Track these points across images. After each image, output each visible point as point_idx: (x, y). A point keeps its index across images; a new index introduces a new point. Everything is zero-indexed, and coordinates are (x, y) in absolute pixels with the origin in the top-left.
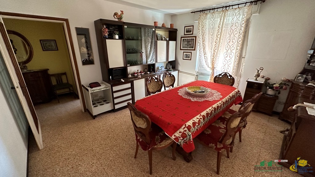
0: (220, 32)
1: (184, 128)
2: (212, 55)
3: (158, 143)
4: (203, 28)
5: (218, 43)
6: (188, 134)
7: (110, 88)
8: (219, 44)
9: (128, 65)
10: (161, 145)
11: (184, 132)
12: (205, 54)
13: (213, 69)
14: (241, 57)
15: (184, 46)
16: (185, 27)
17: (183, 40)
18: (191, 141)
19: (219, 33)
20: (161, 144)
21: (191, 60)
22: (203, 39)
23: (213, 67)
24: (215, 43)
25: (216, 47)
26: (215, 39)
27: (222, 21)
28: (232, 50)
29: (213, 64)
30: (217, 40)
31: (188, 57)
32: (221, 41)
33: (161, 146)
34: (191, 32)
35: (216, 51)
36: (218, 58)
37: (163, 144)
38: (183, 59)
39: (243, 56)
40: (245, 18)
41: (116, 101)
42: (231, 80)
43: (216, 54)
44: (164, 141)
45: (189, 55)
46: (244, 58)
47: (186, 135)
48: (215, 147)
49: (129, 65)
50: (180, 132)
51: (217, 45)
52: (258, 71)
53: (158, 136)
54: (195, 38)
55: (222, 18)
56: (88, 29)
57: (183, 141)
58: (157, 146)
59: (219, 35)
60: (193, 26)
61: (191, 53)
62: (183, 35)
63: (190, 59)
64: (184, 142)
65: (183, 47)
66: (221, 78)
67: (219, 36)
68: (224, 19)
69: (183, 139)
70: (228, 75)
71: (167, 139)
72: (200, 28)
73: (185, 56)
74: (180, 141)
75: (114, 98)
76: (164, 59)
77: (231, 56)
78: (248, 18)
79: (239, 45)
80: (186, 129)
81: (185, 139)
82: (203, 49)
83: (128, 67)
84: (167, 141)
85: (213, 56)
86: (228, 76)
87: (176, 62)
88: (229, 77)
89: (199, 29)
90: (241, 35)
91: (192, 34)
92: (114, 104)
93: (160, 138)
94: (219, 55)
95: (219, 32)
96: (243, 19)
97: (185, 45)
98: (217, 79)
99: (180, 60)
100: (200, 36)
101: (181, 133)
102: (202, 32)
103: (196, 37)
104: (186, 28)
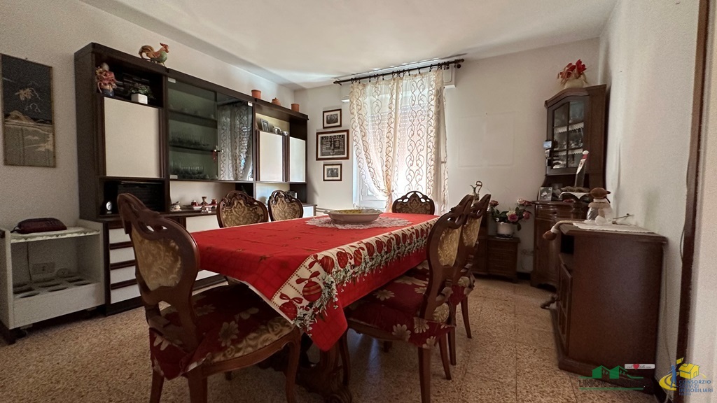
0: (394, 117)
1: (311, 265)
2: (385, 163)
3: (229, 344)
4: (360, 110)
5: (393, 140)
6: (324, 283)
7: (101, 233)
8: (395, 140)
9: (172, 177)
10: (239, 350)
11: (314, 279)
12: (369, 163)
13: (389, 193)
14: (438, 162)
15: (324, 151)
16: (324, 112)
17: (322, 138)
18: (336, 303)
19: (393, 120)
20: (240, 346)
21: (341, 180)
22: (361, 131)
23: (389, 190)
24: (386, 140)
25: (389, 146)
26: (386, 131)
27: (394, 96)
28: (419, 151)
29: (388, 182)
30: (389, 132)
31: (334, 175)
32: (398, 134)
33: (240, 354)
34: (336, 121)
35: (391, 154)
36: (396, 169)
37: (246, 347)
38: (324, 180)
39: (443, 160)
40: (434, 91)
41: (117, 276)
42: (426, 204)
43: (390, 160)
44: (253, 335)
45: (337, 169)
46: (445, 162)
47: (320, 287)
48: (409, 332)
49: (176, 177)
50: (299, 281)
51: (391, 142)
52: (475, 189)
53: (233, 323)
54: (345, 134)
55: (395, 91)
56: (50, 68)
57: (311, 311)
58: (224, 355)
59: (392, 123)
60: (340, 110)
61: (341, 165)
62: (320, 127)
63: (339, 178)
64: (315, 316)
65: (322, 154)
66: (407, 205)
67: (393, 125)
68: (397, 93)
69: (310, 305)
70: (420, 196)
71: (264, 327)
72: (355, 113)
73: (328, 173)
74: (300, 312)
75: (109, 267)
76: (279, 178)
77: (418, 162)
78: (439, 89)
79: (432, 138)
80: (317, 267)
81: (317, 304)
82: (363, 153)
83: (171, 183)
84: (261, 336)
85: (386, 166)
86: (420, 199)
87: (308, 186)
88: (423, 200)
89: (353, 114)
90: (432, 120)
91: (340, 126)
92: (109, 287)
93: (239, 329)
94: (397, 163)
95: (391, 117)
96: (431, 92)
97: (327, 149)
98: (398, 207)
99: (318, 183)
100: (356, 127)
101: (303, 284)
102: (359, 118)
103: (347, 131)
104: (326, 114)
